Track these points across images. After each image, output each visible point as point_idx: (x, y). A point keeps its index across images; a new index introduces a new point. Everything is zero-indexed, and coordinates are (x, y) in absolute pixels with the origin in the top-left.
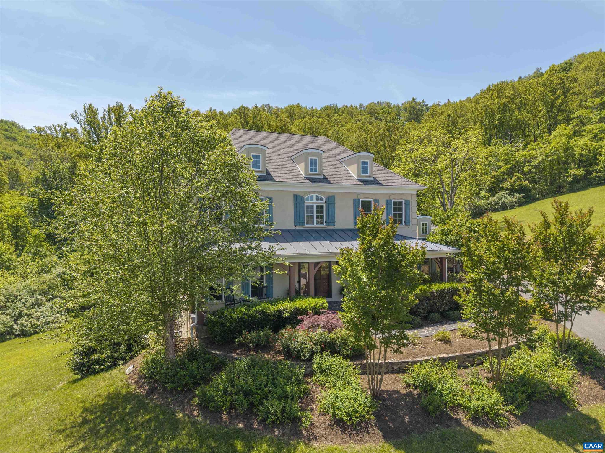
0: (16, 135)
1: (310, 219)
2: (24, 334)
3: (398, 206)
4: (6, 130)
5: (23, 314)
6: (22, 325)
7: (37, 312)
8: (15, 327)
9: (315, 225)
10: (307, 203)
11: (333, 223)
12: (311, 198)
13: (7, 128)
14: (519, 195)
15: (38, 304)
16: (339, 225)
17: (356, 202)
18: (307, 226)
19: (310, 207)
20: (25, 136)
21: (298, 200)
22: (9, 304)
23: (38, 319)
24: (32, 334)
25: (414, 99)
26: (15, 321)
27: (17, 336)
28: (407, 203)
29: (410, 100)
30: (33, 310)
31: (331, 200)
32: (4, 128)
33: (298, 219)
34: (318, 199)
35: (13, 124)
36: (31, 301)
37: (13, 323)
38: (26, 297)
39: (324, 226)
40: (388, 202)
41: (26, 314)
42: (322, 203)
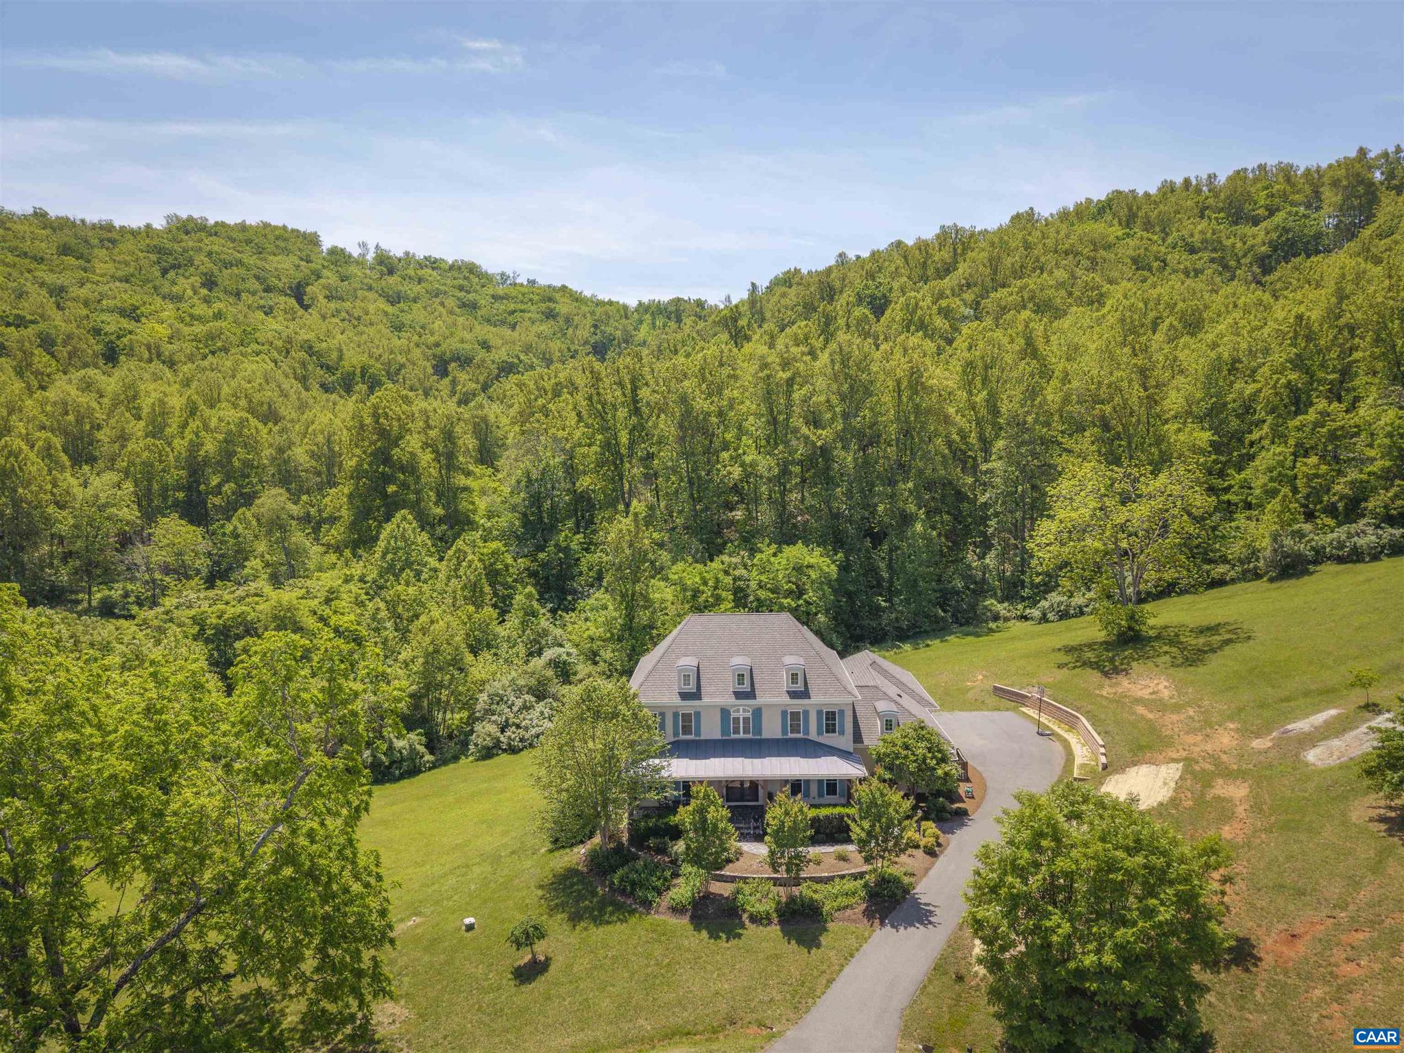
0: (478, 297)
1: (736, 731)
2: (513, 750)
3: (831, 716)
4: (461, 288)
5: (510, 722)
6: (509, 738)
7: (527, 719)
8: (502, 739)
9: (742, 735)
10: (733, 715)
11: (760, 733)
12: (738, 711)
13: (461, 282)
14: (1393, 531)
15: (526, 707)
16: (766, 734)
17: (784, 713)
18: (733, 736)
19: (736, 720)
20: (493, 297)
21: (725, 713)
22: (494, 707)
23: (526, 729)
24: (521, 750)
25: (1362, 152)
26: (503, 731)
27: (505, 751)
28: (842, 712)
29: (1353, 154)
30: (521, 717)
31: (758, 712)
32: (456, 282)
33: (725, 730)
34: (744, 711)
35: (472, 269)
36: (519, 703)
37: (499, 734)
38: (512, 698)
39: (750, 736)
40: (819, 713)
41: (514, 724)
42: (749, 715)
